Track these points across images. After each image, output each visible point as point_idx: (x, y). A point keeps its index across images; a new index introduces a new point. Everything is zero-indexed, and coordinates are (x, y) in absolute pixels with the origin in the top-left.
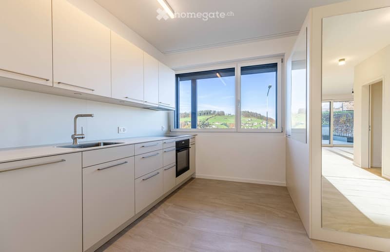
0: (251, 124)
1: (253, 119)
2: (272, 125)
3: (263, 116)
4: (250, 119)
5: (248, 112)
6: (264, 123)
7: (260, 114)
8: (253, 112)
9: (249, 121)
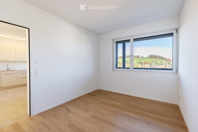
0: (155, 62)
1: (157, 59)
2: (170, 63)
3: (164, 58)
4: (155, 60)
5: (154, 55)
6: (164, 62)
7: (162, 57)
8: (157, 55)
9: (154, 60)
